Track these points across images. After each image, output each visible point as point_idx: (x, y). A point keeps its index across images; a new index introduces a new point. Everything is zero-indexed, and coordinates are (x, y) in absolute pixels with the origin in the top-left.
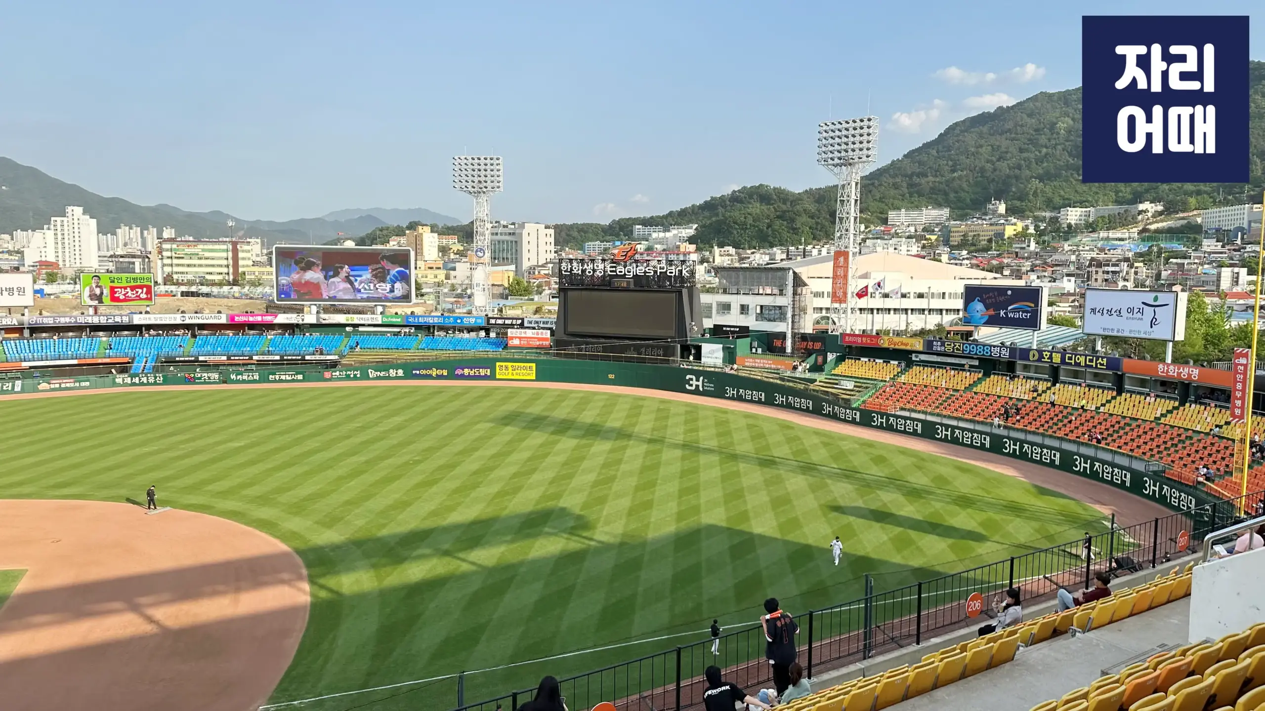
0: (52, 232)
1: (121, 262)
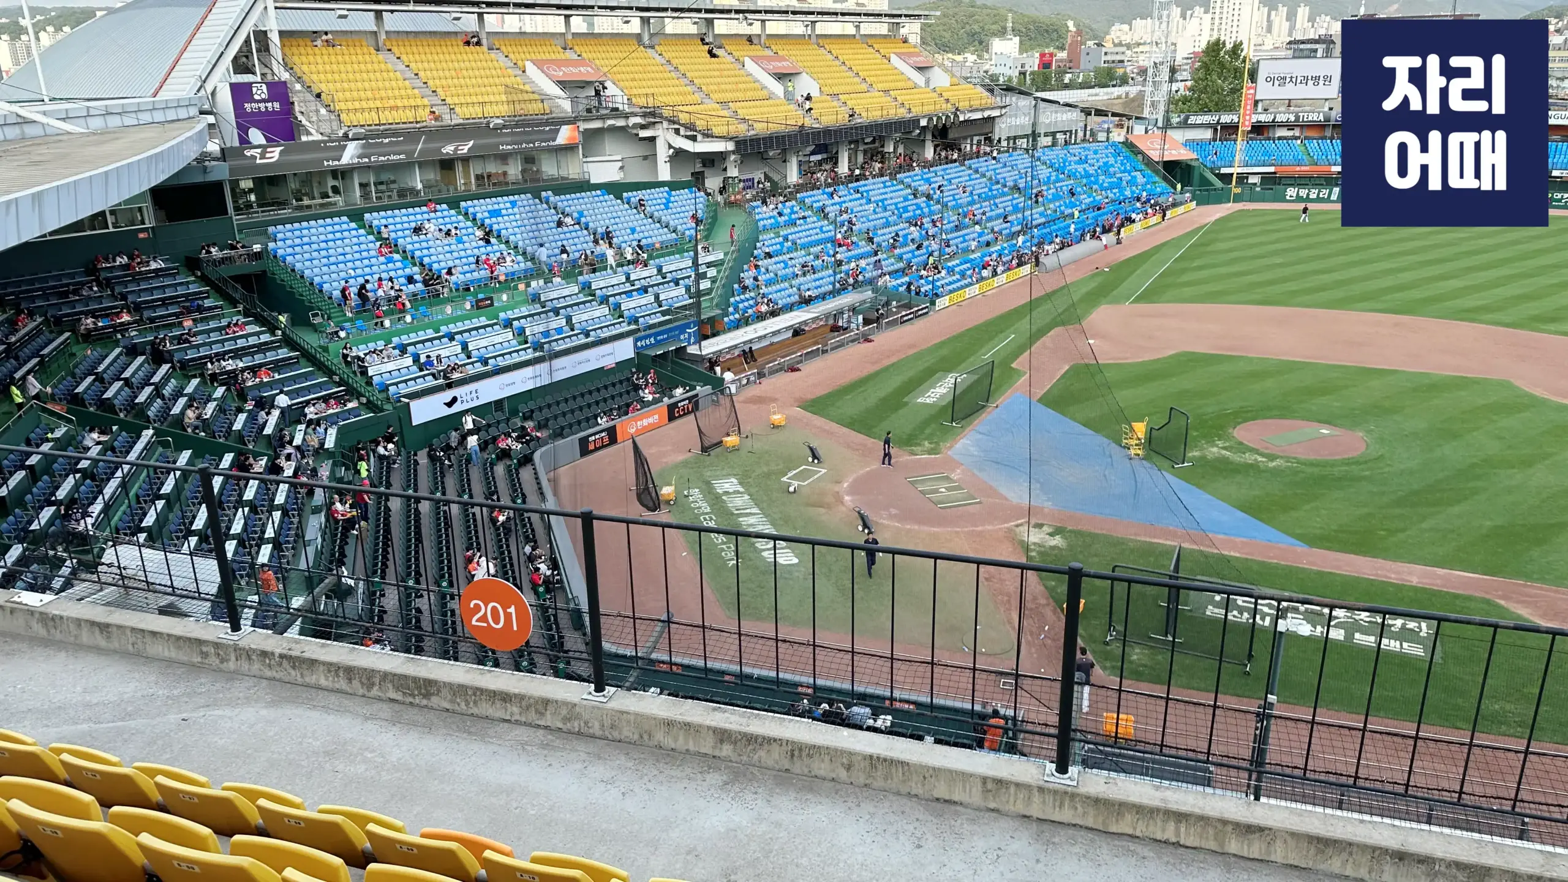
0: (1209, 16)
1: (1301, 50)
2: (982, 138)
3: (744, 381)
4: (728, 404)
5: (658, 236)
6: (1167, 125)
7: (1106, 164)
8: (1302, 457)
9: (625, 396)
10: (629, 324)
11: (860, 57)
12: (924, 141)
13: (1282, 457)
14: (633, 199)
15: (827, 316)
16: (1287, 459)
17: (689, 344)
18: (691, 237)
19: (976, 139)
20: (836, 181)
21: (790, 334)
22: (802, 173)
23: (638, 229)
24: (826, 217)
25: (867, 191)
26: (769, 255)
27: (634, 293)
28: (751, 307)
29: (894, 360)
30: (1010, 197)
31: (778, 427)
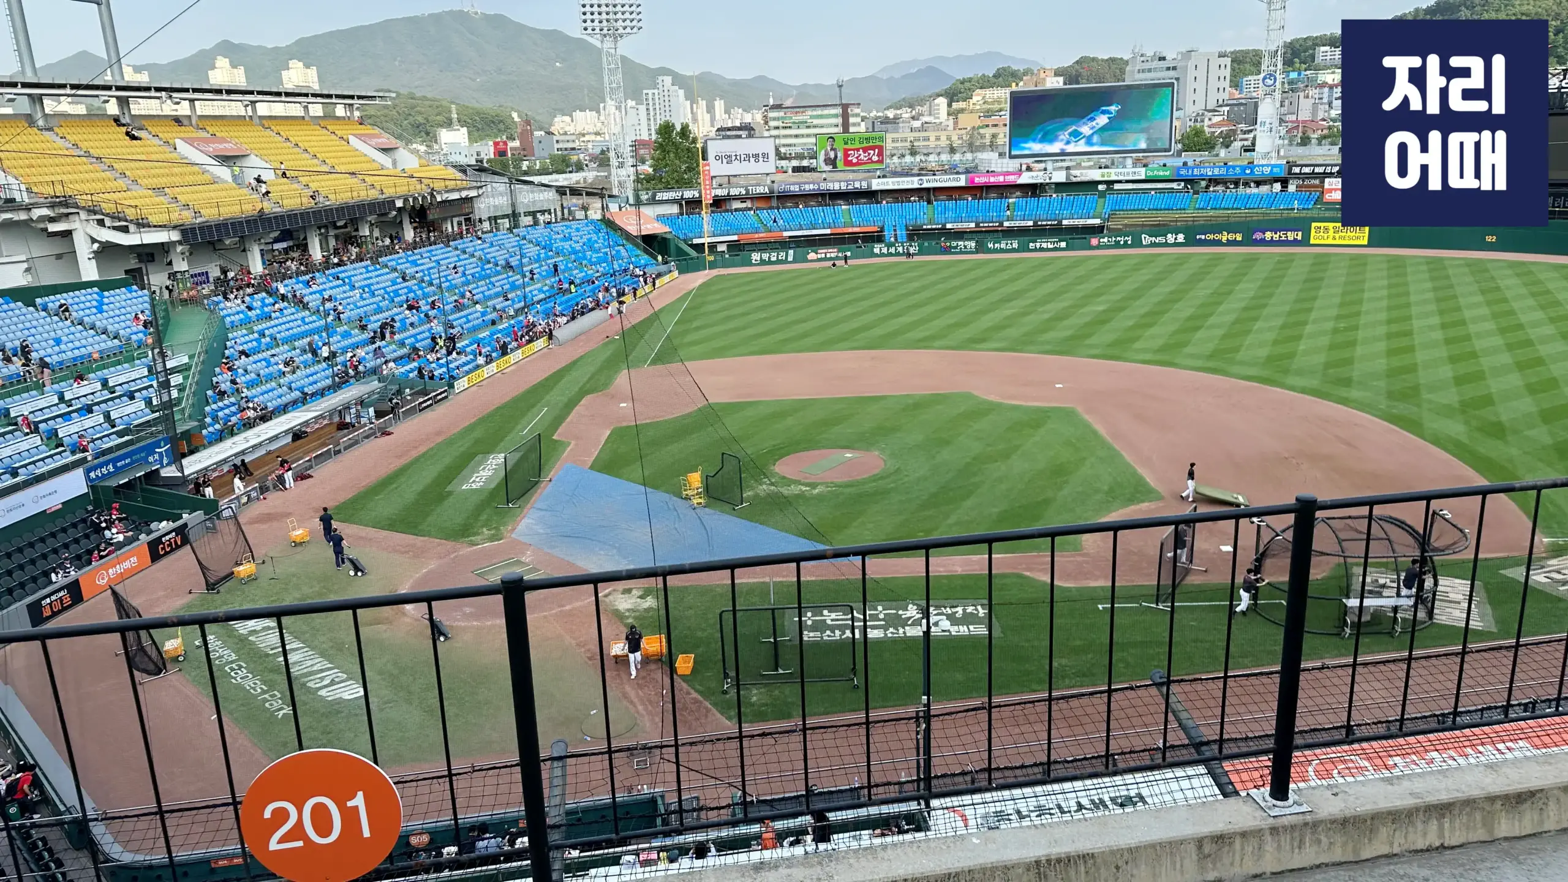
0: (642, 108)
2: (462, 219)
3: (245, 499)
4: (233, 529)
5: (97, 345)
6: (638, 203)
7: (589, 240)
8: (838, 481)
9: (83, 542)
10: (73, 453)
11: (314, 138)
12: (401, 222)
13: (822, 484)
14: (50, 305)
15: (331, 413)
16: (827, 485)
17: (162, 467)
18: (140, 341)
19: (455, 220)
20: (310, 268)
21: (289, 439)
22: (267, 263)
23: (64, 339)
24: (305, 307)
25: (349, 277)
26: (243, 353)
27: (74, 415)
28: (234, 414)
29: (423, 449)
30: (505, 276)
31: (301, 544)
